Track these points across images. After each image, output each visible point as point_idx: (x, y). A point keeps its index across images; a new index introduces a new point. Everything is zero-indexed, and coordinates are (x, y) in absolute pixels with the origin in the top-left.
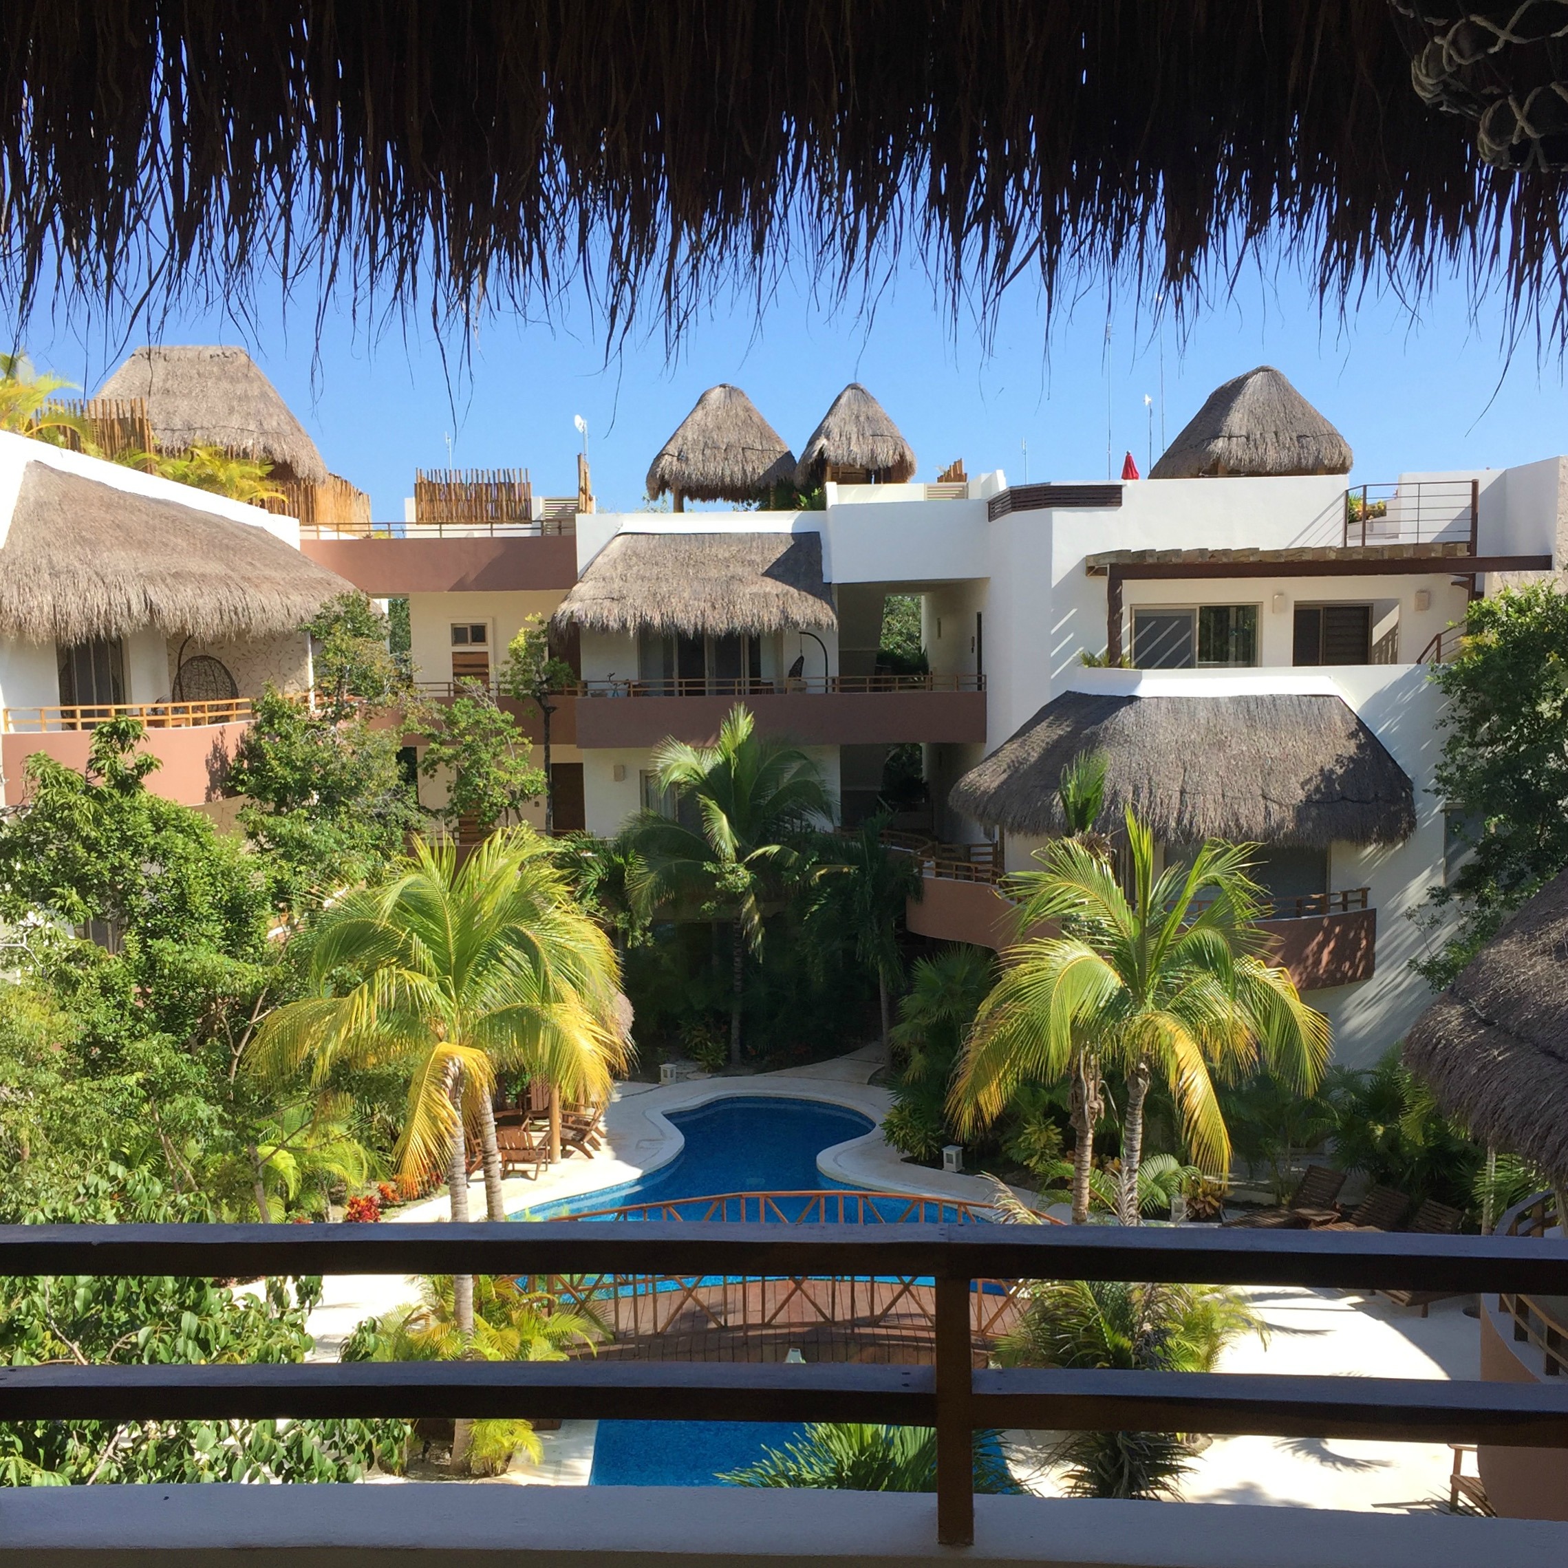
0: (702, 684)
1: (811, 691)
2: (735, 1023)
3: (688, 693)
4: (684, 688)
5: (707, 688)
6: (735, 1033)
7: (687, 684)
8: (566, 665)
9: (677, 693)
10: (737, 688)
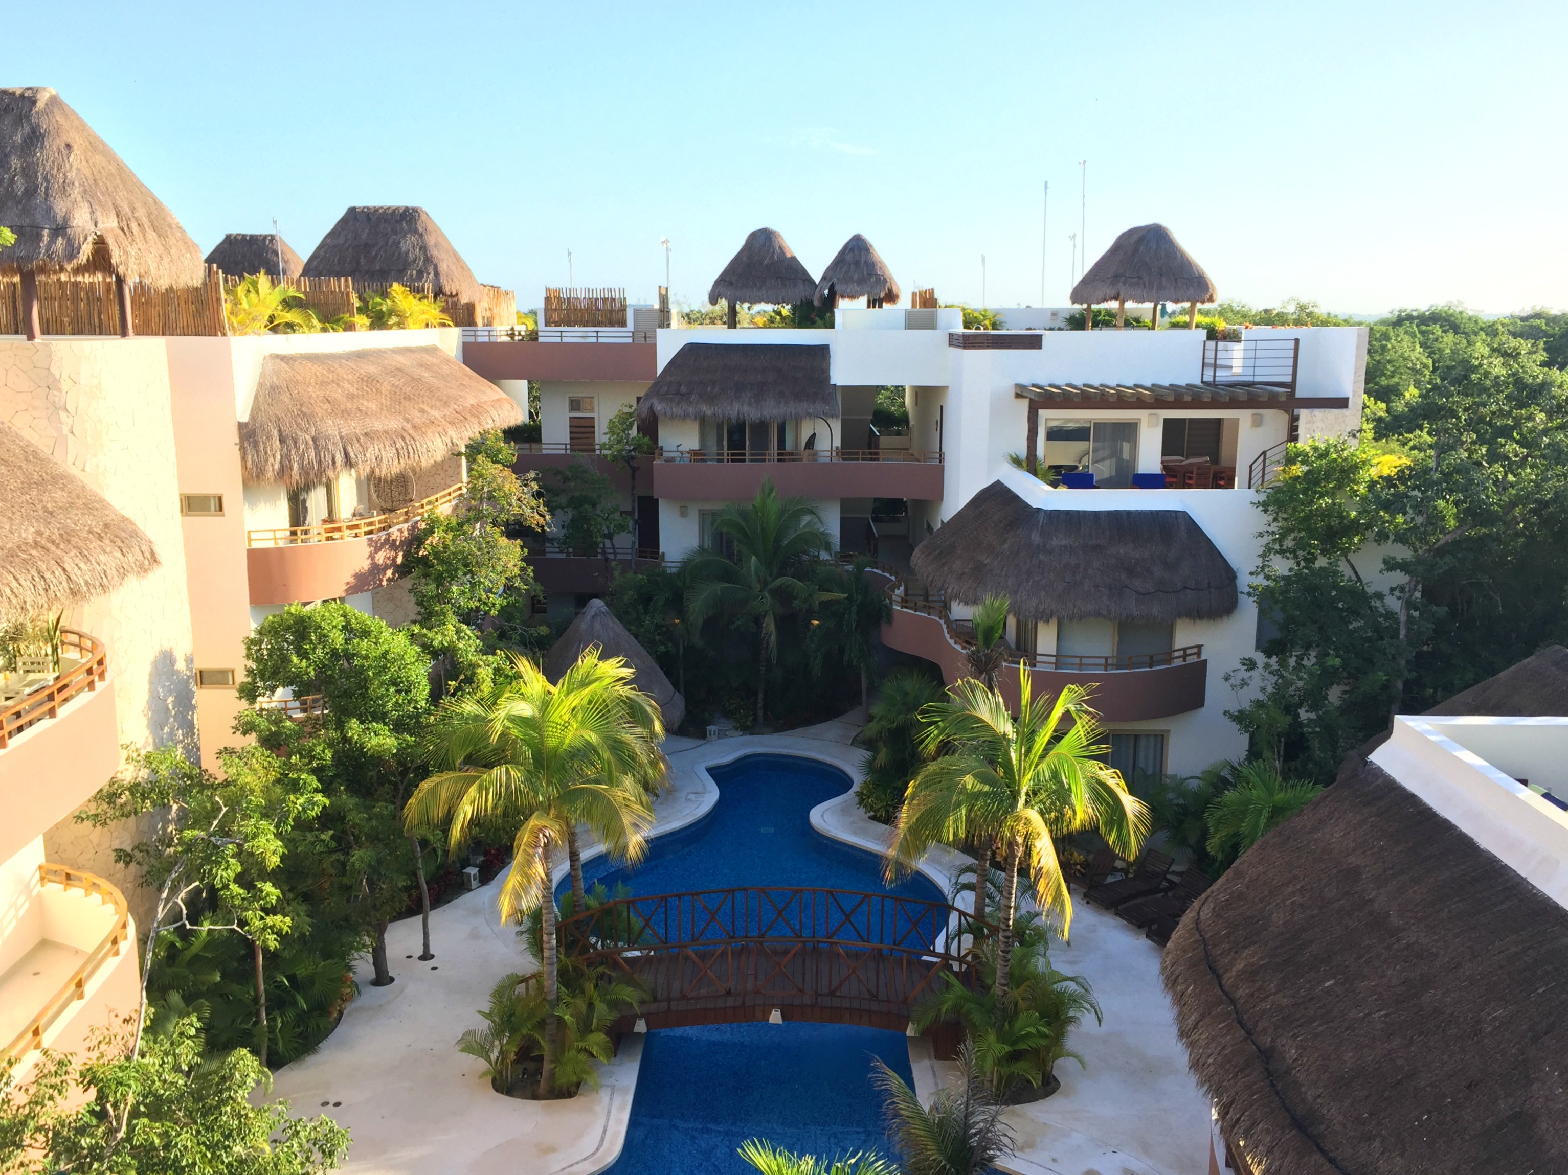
0: (744, 455)
1: (822, 460)
2: (761, 696)
3: (733, 461)
4: (730, 458)
5: (747, 457)
6: (760, 704)
7: (733, 455)
8: (646, 439)
9: (726, 460)
10: (767, 457)
